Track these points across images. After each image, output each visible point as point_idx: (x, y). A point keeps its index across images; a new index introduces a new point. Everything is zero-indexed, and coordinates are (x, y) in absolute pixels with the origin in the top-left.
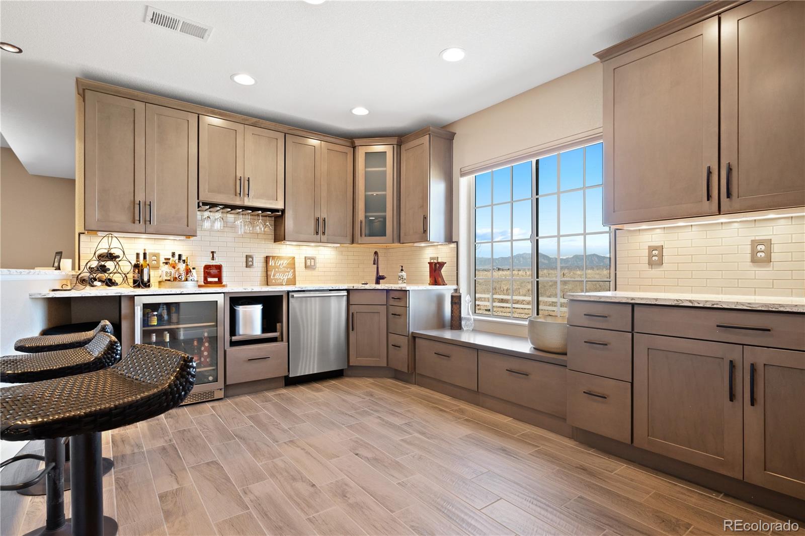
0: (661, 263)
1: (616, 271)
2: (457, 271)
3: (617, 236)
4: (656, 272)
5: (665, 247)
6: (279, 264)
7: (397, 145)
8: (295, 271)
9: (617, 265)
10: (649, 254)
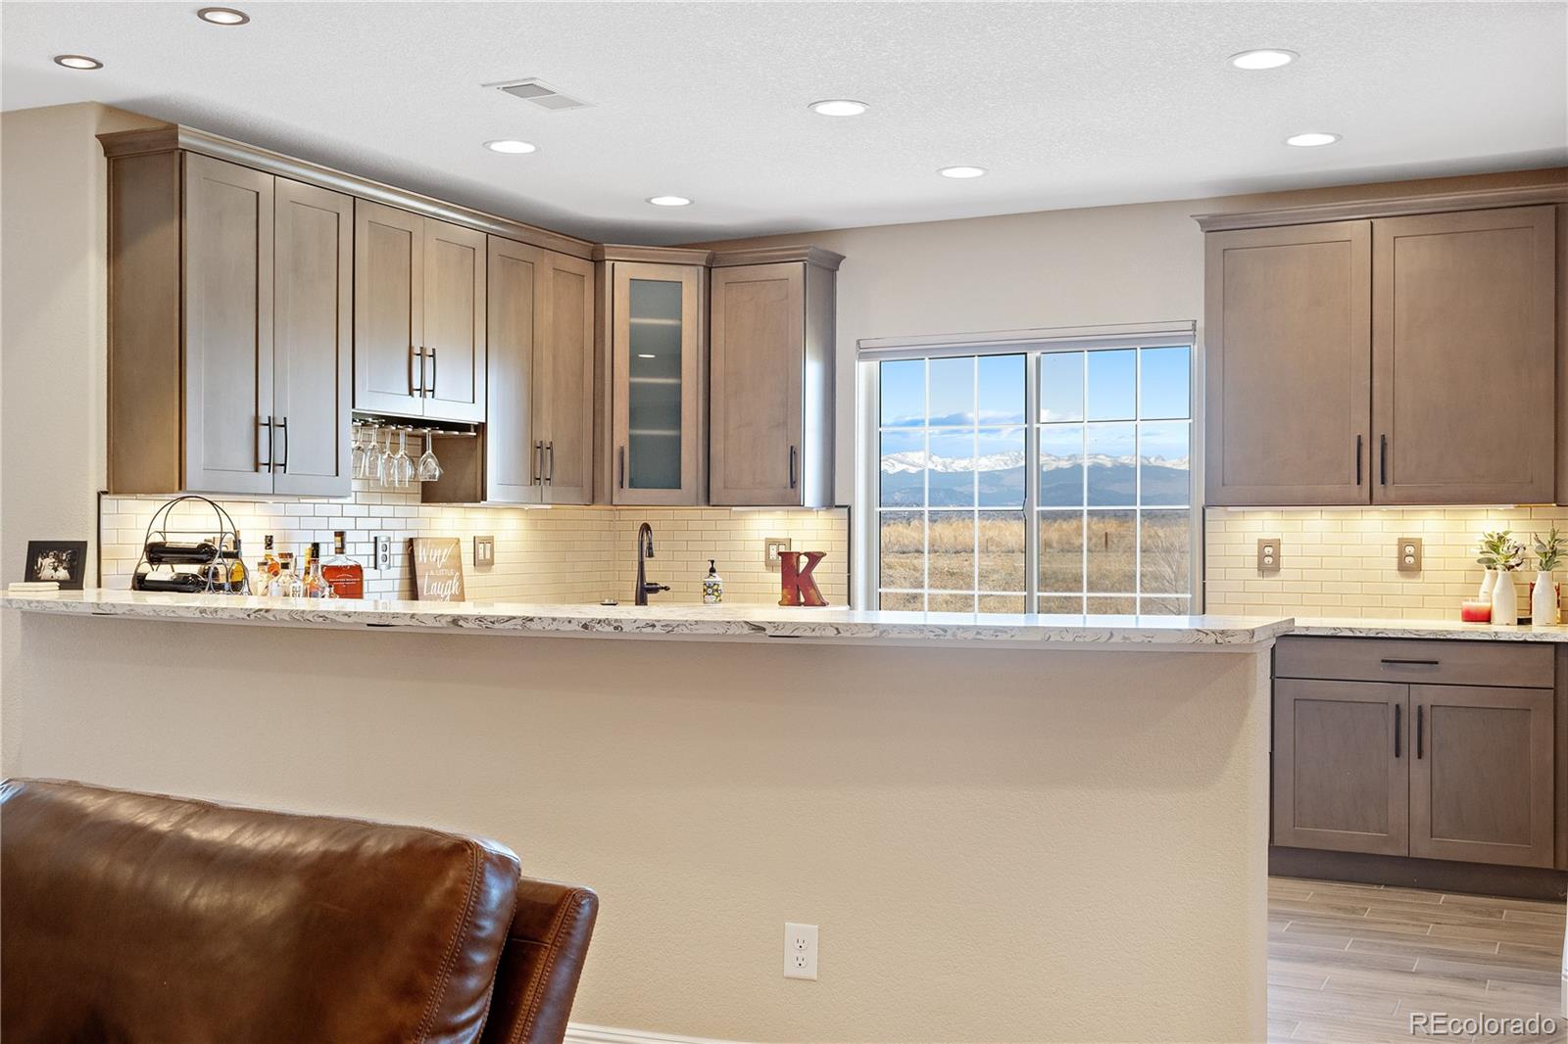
0: (1276, 568)
1: (1204, 579)
2: (849, 572)
3: (1207, 518)
4: (1269, 582)
5: (1284, 541)
6: (434, 559)
7: (704, 267)
8: (461, 575)
9: (1207, 569)
10: (1259, 552)
